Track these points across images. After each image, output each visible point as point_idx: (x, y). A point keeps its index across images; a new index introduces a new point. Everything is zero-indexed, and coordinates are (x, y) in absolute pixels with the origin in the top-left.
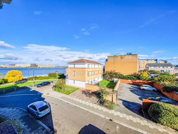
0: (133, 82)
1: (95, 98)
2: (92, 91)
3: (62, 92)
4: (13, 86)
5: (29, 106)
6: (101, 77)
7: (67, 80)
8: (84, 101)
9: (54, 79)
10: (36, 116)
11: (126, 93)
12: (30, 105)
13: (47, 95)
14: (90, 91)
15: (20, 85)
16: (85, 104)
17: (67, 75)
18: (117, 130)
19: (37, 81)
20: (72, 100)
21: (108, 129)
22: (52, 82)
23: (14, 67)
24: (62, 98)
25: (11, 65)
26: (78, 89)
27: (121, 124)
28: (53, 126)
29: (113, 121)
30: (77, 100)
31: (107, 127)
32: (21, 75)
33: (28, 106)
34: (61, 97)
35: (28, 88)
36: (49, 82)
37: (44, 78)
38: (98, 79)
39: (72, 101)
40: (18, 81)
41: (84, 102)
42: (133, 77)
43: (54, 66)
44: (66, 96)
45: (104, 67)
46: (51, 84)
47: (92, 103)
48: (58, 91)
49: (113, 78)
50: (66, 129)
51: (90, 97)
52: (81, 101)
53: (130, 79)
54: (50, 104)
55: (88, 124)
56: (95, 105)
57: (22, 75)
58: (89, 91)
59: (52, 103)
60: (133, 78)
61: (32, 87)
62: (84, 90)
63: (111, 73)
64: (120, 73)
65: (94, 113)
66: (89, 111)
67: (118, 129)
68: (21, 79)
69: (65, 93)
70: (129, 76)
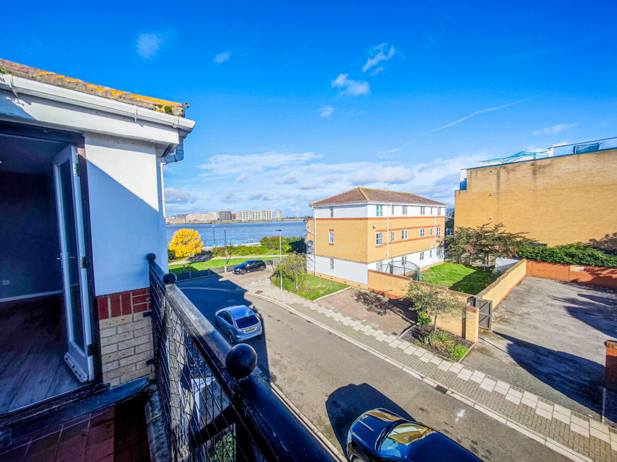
0: (597, 277)
1: (396, 319)
2: (389, 295)
3: (295, 292)
4: (186, 266)
5: (217, 313)
6: (434, 251)
7: (309, 256)
8: (358, 322)
9: (275, 254)
10: (232, 337)
11: (539, 317)
12: (220, 311)
13: (258, 295)
14: (383, 294)
15: (199, 267)
16: (360, 332)
17: (311, 242)
18: (457, 420)
19: (234, 257)
20: (323, 314)
21: (422, 409)
22: (271, 262)
23: (183, 221)
24: (295, 305)
25: (179, 216)
26: (343, 286)
27: (476, 407)
28: (268, 367)
29: (448, 392)
30: (338, 317)
31: (420, 402)
32: (198, 240)
33: (215, 313)
34: (292, 303)
35: (214, 273)
36: (261, 261)
37: (251, 251)
38: (422, 258)
39: (322, 317)
40: (193, 255)
41: (357, 326)
42: (600, 254)
43: (278, 216)
44: (307, 303)
45: (452, 213)
46: (267, 266)
47: (382, 332)
48: (286, 288)
49: (490, 257)
50: (298, 380)
51: (379, 313)
52: (347, 321)
53: (581, 264)
54: (263, 317)
55: (361, 382)
56: (393, 337)
57: (200, 242)
58: (379, 296)
59: (269, 316)
60: (596, 259)
61: (224, 272)
62: (363, 291)
63: (479, 236)
64: (528, 237)
65: (386, 360)
66: (370, 351)
67: (460, 418)
68: (199, 250)
69: (304, 293)
70: (573, 250)
